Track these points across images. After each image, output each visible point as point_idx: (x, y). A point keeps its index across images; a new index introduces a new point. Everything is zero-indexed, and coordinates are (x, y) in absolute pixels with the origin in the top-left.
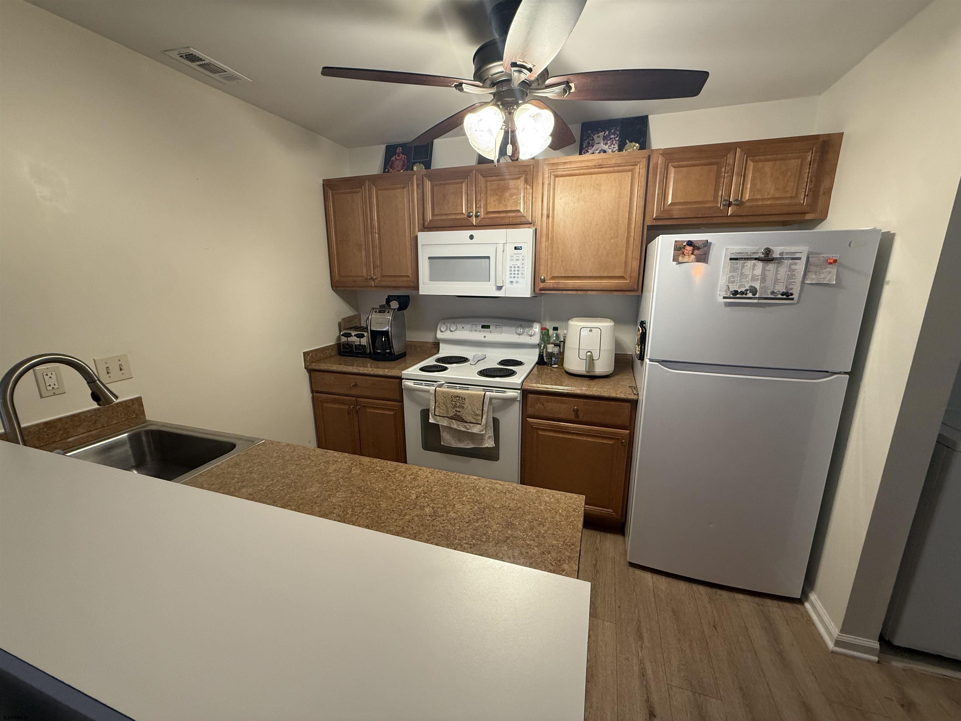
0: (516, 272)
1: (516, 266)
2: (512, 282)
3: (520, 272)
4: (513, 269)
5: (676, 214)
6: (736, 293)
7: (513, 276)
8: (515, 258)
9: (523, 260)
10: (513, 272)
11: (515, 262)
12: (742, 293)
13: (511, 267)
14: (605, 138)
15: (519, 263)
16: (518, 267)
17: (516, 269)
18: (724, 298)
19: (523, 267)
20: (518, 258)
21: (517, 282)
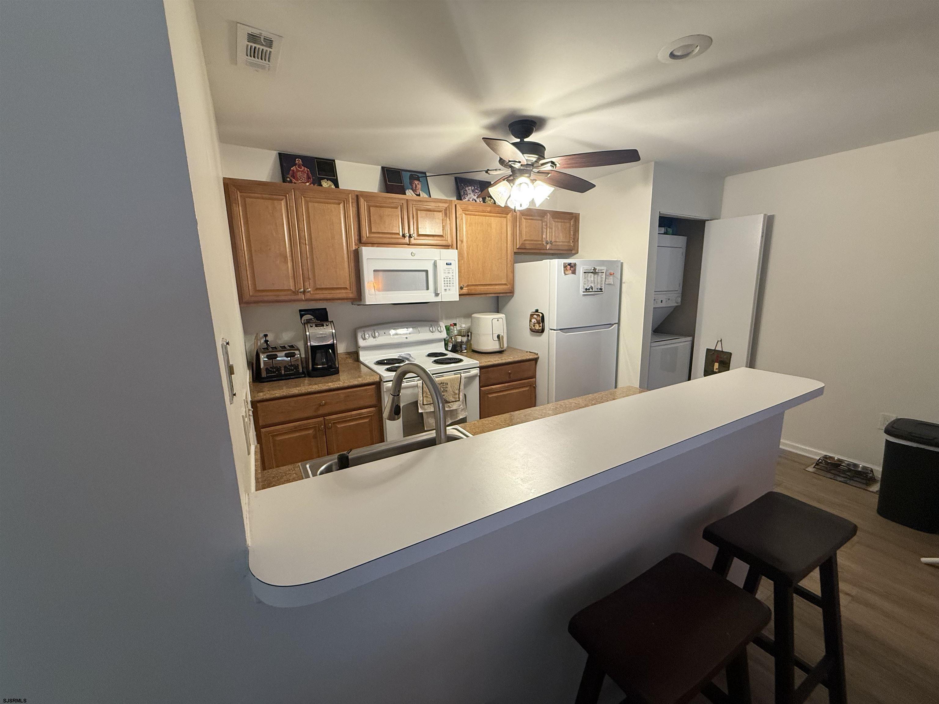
0: (449, 282)
1: (448, 278)
2: (445, 290)
3: (451, 282)
4: (446, 280)
5: (528, 247)
6: (586, 289)
7: (446, 285)
8: (447, 272)
9: (453, 273)
10: (446, 282)
11: (447, 275)
12: (589, 289)
13: (444, 278)
14: (473, 191)
15: (450, 275)
16: (450, 278)
17: (448, 280)
18: (583, 292)
19: (453, 278)
20: (449, 271)
21: (449, 290)
